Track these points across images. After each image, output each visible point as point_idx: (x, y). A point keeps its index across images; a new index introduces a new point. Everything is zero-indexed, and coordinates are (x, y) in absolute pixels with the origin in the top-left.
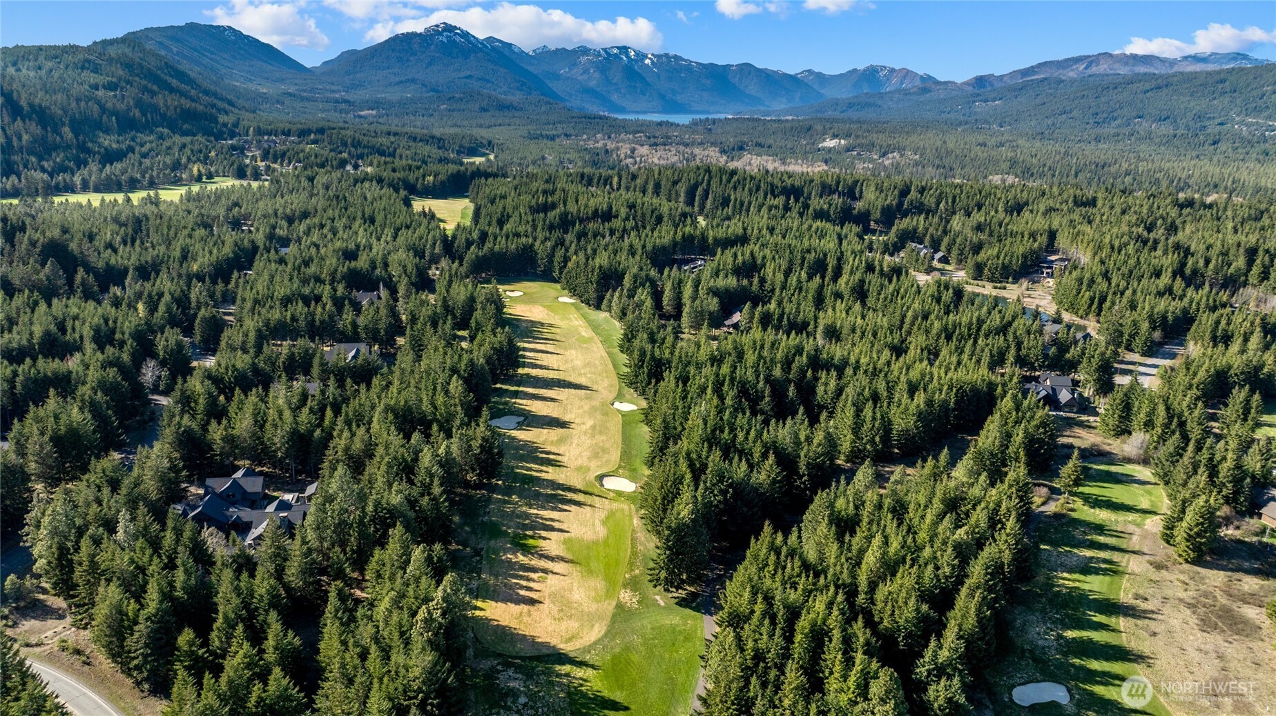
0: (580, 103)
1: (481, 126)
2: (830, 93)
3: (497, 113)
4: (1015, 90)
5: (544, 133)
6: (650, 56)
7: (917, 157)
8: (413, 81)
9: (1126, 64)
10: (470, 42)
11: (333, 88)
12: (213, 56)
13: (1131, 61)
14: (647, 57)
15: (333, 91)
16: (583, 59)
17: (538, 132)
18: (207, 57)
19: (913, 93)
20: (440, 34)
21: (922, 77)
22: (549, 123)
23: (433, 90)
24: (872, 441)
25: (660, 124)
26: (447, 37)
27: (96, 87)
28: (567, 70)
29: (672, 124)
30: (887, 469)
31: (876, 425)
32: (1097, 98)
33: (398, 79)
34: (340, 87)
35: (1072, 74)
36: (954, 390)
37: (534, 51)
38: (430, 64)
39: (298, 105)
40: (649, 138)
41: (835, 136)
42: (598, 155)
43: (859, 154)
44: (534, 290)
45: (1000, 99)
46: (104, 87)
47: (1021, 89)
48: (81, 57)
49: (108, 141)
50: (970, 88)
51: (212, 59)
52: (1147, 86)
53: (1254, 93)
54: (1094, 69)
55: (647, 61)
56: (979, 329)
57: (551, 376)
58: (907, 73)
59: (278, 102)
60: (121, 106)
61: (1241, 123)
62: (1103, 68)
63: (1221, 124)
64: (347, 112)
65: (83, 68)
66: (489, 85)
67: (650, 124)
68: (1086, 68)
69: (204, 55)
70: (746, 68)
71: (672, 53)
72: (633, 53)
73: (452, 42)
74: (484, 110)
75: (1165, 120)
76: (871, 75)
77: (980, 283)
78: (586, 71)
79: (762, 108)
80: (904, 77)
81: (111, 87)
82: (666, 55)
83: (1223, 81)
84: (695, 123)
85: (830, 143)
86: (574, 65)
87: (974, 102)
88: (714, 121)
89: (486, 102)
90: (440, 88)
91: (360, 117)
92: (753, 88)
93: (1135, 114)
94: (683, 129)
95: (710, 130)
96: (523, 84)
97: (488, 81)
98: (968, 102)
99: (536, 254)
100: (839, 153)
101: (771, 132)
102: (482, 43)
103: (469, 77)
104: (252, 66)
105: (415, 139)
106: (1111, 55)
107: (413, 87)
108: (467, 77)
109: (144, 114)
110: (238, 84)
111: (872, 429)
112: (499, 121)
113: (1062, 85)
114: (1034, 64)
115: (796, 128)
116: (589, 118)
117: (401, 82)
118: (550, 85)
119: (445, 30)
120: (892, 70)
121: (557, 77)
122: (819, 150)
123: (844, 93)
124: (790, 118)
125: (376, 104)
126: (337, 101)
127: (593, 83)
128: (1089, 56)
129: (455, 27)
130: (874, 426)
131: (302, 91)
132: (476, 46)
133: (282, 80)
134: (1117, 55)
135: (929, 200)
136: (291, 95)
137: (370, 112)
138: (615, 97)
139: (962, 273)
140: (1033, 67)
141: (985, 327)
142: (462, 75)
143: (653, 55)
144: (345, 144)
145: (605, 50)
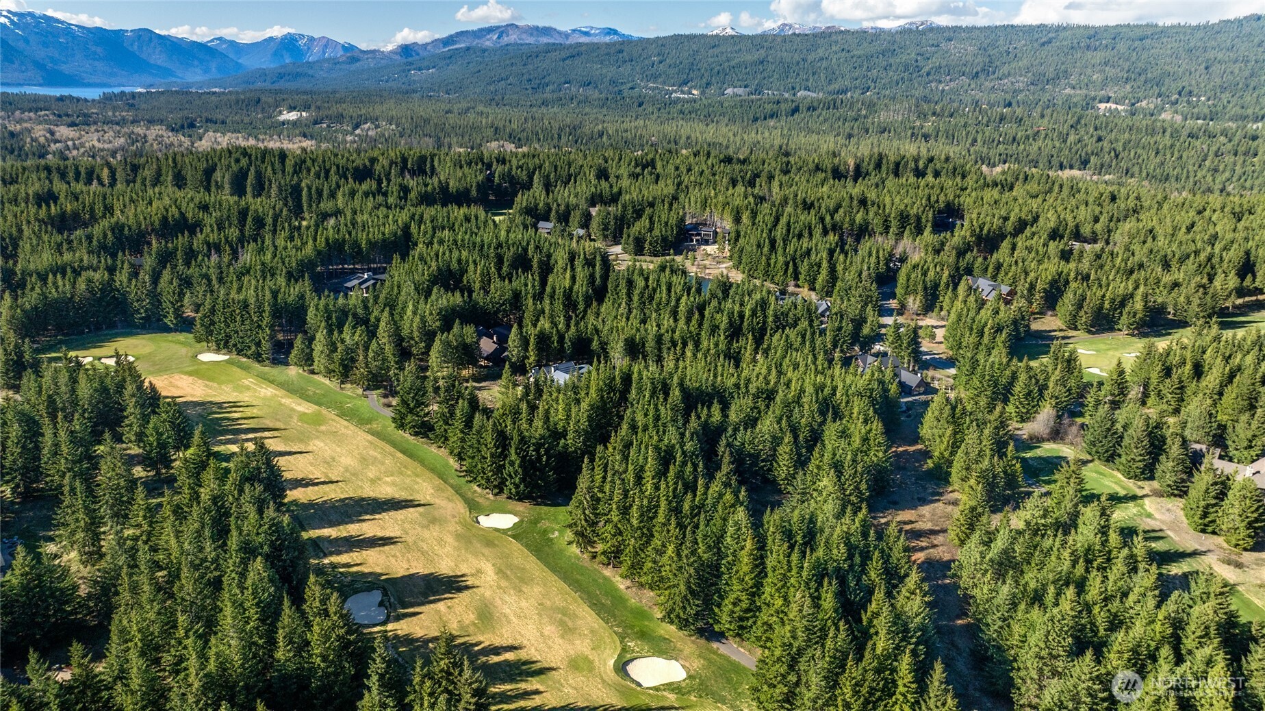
2: (252, 63)
4: (445, 59)
7: (393, 127)
9: (531, 35)
13: (535, 33)
19: (343, 62)
21: (343, 46)
25: (61, 99)
29: (80, 100)
32: (524, 65)
35: (488, 44)
41: (292, 108)
43: (328, 126)
45: (434, 67)
47: (451, 57)
50: (398, 57)
52: (563, 55)
53: (647, 62)
54: (505, 40)
58: (328, 43)
61: (646, 87)
62: (513, 38)
63: (632, 88)
68: (499, 38)
70: (146, 35)
75: (588, 85)
76: (289, 44)
79: (178, 80)
80: (326, 46)
83: (621, 51)
84: (107, 98)
85: (290, 116)
87: (409, 70)
92: (158, 58)
93: (563, 80)
94: (97, 105)
95: (133, 105)
98: (404, 71)
99: (125, 295)
100: (308, 125)
101: (213, 106)
106: (517, 26)
113: (486, 54)
114: (453, 32)
115: (243, 101)
120: (311, 39)
122: (284, 123)
123: (264, 62)
124: (218, 90)
128: (498, 27)
134: (523, 27)
140: (451, 36)
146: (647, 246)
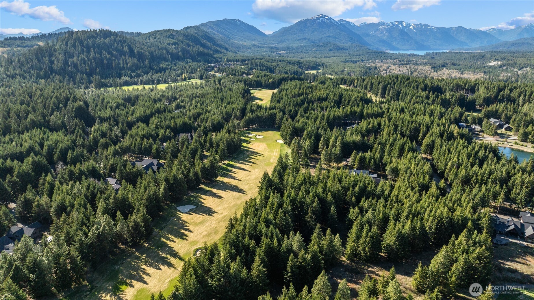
0: (376, 46)
1: (326, 57)
2: (504, 38)
3: (336, 52)
5: (352, 59)
6: (413, 25)
8: (305, 39)
10: (331, 22)
11: (274, 42)
12: (230, 31)
14: (411, 25)
15: (273, 44)
16: (381, 27)
17: (350, 59)
18: (228, 31)
20: (319, 19)
22: (357, 55)
23: (313, 42)
24: (364, 249)
25: (409, 55)
26: (322, 20)
27: (169, 44)
28: (374, 32)
29: (415, 55)
30: (370, 269)
31: (367, 240)
33: (299, 38)
34: (276, 42)
36: (436, 220)
37: (360, 24)
38: (313, 32)
39: (256, 49)
40: (401, 61)
41: (496, 60)
42: (370, 69)
43: (507, 69)
44: (269, 135)
46: (172, 44)
48: (169, 33)
49: (163, 65)
51: (229, 32)
55: (411, 27)
56: (488, 178)
57: (233, 184)
59: (249, 48)
60: (175, 51)
64: (274, 52)
65: (169, 37)
66: (337, 40)
67: (404, 55)
69: (227, 31)
70: (460, 29)
71: (423, 23)
72: (405, 24)
73: (323, 22)
74: (331, 50)
77: (525, 144)
78: (382, 32)
79: (466, 47)
81: (174, 44)
82: (421, 24)
84: (427, 54)
85: (493, 63)
86: (377, 30)
88: (436, 54)
89: (332, 46)
90: (316, 41)
91: (279, 54)
92: (462, 38)
94: (420, 57)
95: (433, 57)
96: (352, 39)
97: (336, 38)
100: (496, 68)
101: (463, 58)
102: (336, 22)
103: (329, 36)
104: (244, 35)
105: (290, 63)
107: (305, 41)
108: (327, 37)
109: (183, 54)
110: (236, 42)
111: (364, 242)
112: (335, 55)
115: (477, 56)
116: (377, 53)
117: (300, 39)
118: (365, 39)
119: (321, 17)
121: (368, 35)
122: (485, 67)
123: (512, 39)
124: (479, 51)
125: (287, 49)
126: (272, 48)
127: (384, 38)
129: (326, 16)
130: (366, 240)
131: (261, 44)
132: (333, 23)
133: (254, 40)
135: (514, 94)
136: (255, 45)
137: (284, 52)
138: (394, 44)
139: (516, 137)
141: (493, 176)
142: (326, 35)
143: (414, 24)
144: (257, 65)
145: (392, 23)
146: (530, 137)
